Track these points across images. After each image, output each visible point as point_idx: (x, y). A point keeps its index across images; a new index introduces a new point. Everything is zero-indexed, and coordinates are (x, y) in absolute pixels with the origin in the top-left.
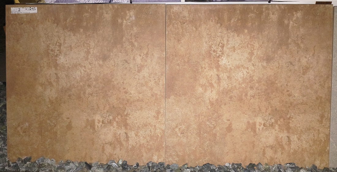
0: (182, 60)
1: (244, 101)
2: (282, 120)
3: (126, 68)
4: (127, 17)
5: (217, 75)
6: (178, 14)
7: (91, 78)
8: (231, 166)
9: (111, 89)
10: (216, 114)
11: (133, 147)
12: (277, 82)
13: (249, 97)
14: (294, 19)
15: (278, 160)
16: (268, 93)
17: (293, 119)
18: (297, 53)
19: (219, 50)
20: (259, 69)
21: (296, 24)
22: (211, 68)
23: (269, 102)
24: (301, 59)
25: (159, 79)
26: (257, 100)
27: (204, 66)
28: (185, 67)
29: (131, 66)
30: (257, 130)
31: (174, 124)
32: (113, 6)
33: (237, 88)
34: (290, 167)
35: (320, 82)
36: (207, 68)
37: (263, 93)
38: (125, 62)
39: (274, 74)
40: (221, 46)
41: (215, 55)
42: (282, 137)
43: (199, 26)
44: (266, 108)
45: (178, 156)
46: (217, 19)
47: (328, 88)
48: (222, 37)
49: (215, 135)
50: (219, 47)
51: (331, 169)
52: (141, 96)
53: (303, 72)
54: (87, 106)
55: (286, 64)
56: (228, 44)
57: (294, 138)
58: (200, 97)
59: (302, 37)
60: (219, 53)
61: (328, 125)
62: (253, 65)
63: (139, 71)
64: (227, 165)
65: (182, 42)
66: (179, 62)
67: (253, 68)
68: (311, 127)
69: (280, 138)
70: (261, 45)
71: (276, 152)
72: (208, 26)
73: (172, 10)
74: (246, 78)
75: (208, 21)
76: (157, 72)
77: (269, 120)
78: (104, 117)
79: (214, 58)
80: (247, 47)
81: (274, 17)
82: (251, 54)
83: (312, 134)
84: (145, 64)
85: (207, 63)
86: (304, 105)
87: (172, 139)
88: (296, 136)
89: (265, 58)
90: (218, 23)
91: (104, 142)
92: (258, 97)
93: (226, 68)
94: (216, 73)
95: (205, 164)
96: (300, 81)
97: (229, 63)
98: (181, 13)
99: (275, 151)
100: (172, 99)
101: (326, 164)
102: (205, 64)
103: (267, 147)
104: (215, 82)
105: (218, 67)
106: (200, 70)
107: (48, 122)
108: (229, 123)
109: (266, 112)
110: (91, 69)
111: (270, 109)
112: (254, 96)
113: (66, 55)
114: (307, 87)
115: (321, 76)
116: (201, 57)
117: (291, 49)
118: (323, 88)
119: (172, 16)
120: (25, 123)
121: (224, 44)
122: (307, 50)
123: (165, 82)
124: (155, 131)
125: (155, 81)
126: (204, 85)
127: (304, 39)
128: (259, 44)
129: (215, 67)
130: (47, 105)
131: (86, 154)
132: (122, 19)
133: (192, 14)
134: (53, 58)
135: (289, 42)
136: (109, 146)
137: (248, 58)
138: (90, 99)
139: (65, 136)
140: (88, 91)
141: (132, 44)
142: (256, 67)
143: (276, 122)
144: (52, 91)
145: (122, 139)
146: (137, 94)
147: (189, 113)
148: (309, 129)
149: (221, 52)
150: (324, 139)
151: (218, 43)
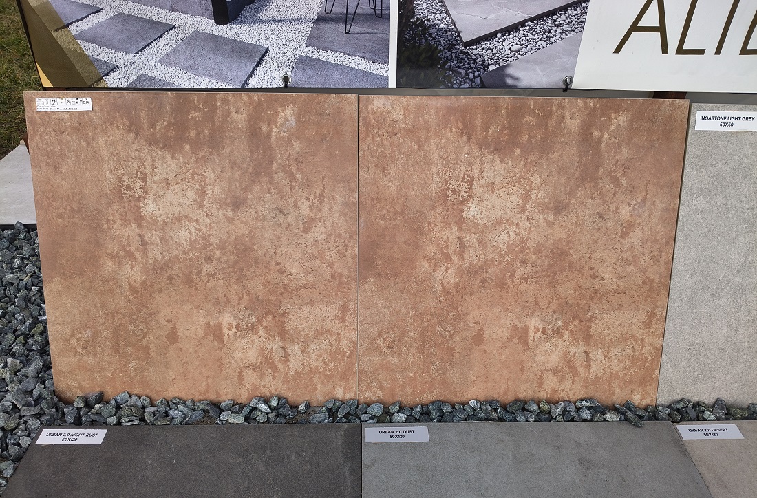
3: (281, 224)
4: (280, 121)
5: (459, 238)
6: (384, 115)
7: (211, 244)
8: (479, 405)
9: (252, 266)
10: (454, 312)
11: (297, 372)
12: (571, 252)
13: (517, 281)
14: (613, 127)
15: (566, 393)
17: (597, 321)
18: (612, 196)
19: (464, 189)
20: (539, 226)
21: (615, 138)
22: (446, 224)
23: (555, 290)
24: (620, 209)
25: (346, 246)
26: (533, 285)
28: (397, 222)
29: (291, 219)
30: (531, 340)
31: (375, 331)
32: (250, 98)
33: (496, 263)
34: (586, 407)
35: (652, 252)
36: (440, 225)
38: (277, 212)
39: (567, 237)
40: (468, 181)
41: (456, 199)
42: (575, 352)
43: (425, 142)
44: (550, 301)
45: (381, 388)
46: (461, 126)
47: (665, 263)
48: (470, 164)
49: (453, 349)
50: (464, 183)
51: (659, 407)
52: (310, 278)
53: (622, 231)
54: (206, 298)
55: (590, 217)
56: (481, 177)
57: (597, 354)
58: (425, 281)
59: (626, 165)
60: (463, 194)
61: (661, 330)
62: (528, 219)
63: (306, 230)
64: (472, 404)
65: (391, 172)
66: (384, 212)
67: (528, 225)
69: (572, 354)
70: (546, 180)
71: (562, 379)
72: (443, 141)
73: (370, 106)
74: (513, 244)
75: (443, 130)
76: (341, 232)
77: (553, 323)
78: (240, 319)
79: (454, 204)
80: (518, 184)
81: (573, 124)
82: (526, 197)
83: (631, 346)
84: (318, 216)
85: (440, 214)
86: (619, 295)
87: (370, 358)
88: (600, 351)
89: (551, 205)
90: (462, 135)
91: (242, 365)
92: (535, 280)
93: (476, 225)
94: (457, 234)
96: (614, 250)
97: (482, 216)
98: (388, 113)
100: (371, 284)
101: (652, 400)
102: (436, 217)
103: (546, 370)
104: (455, 251)
105: (460, 222)
106: (426, 229)
107: (130, 327)
108: (478, 327)
109: (547, 308)
110: (210, 225)
111: (556, 302)
112: (528, 277)
113: (157, 197)
114: (627, 262)
115: (656, 241)
116: (428, 202)
117: (602, 188)
118: (658, 263)
119: (372, 119)
120: (85, 331)
121: (473, 178)
122: (632, 190)
123: (357, 252)
124: (339, 343)
125: (337, 249)
126: (433, 258)
127: (629, 168)
128: (541, 177)
129: (456, 222)
130: (126, 296)
131: (208, 386)
132: (269, 124)
133: (412, 116)
134: (132, 204)
135: (600, 174)
136: (251, 372)
137: (518, 205)
138: (211, 284)
139: (165, 354)
140: (207, 268)
141: (292, 177)
142: (534, 224)
143: (566, 325)
144: (134, 270)
145: (276, 359)
146: (303, 275)
147: (404, 310)
148: (625, 338)
149: (467, 194)
150: (651, 356)
151: (462, 175)
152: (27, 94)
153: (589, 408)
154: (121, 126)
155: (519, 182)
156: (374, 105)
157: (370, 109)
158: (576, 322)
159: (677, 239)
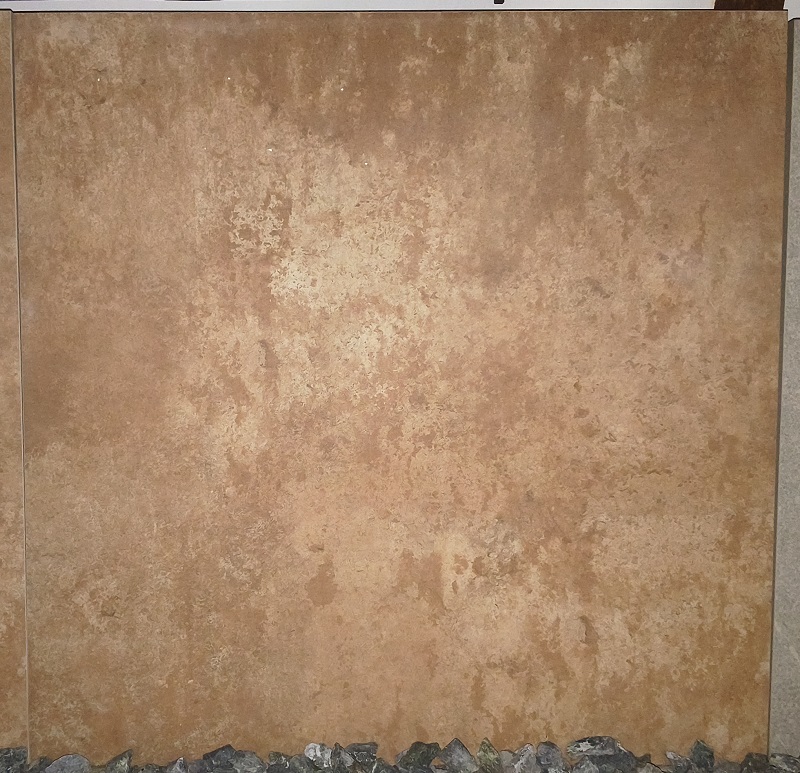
0: (95, 273)
1: (387, 459)
2: (556, 543)
5: (264, 343)
6: (73, 58)
8: (328, 756)
12: (531, 373)
13: (406, 444)
14: (610, 78)
15: (543, 724)
16: (495, 425)
17: (606, 541)
18: (621, 240)
19: (269, 228)
20: (450, 312)
21: (619, 102)
22: (231, 310)
23: (497, 465)
24: (642, 267)
26: (446, 455)
27: (199, 301)
28: (114, 306)
30: (447, 591)
34: (592, 758)
35: (728, 370)
36: (216, 313)
37: (471, 425)
39: (520, 338)
40: (278, 209)
41: (252, 250)
42: (558, 620)
43: (172, 117)
44: (487, 493)
46: (255, 81)
48: (281, 168)
49: (260, 615)
50: (269, 214)
51: (777, 761)
53: (651, 323)
55: (570, 290)
56: (307, 198)
57: (613, 624)
58: (186, 447)
59: (648, 166)
60: (269, 239)
61: (764, 562)
62: (425, 297)
64: (310, 755)
66: (82, 281)
67: (424, 310)
68: (689, 574)
69: (549, 624)
70: (461, 204)
71: (530, 687)
72: (215, 114)
73: (40, 38)
74: (392, 356)
75: (212, 89)
77: (500, 546)
79: (247, 263)
80: (397, 214)
81: (517, 72)
82: (416, 244)
83: (694, 604)
85: (215, 286)
86: (653, 475)
87: (58, 641)
88: (618, 616)
89: (477, 263)
90: (257, 101)
92: (449, 441)
93: (302, 313)
95: (213, 754)
96: (634, 366)
97: (316, 289)
98: (83, 51)
99: (529, 685)
100: (55, 457)
101: (757, 740)
102: (206, 295)
103: (489, 665)
104: (255, 376)
105: (265, 305)
108: (318, 559)
109: (484, 509)
115: (734, 344)
117: (594, 221)
118: (743, 398)
121: (289, 201)
123: (18, 379)
126: (204, 391)
129: (254, 306)
133: (138, 59)
135: (587, 186)
142: (440, 307)
143: (531, 553)
147: (138, 520)
148: (678, 584)
149: (277, 238)
150: (745, 628)
151: (263, 195)
153: (600, 759)
155: (398, 211)
156: (48, 34)
157: (39, 43)
159: (785, 339)
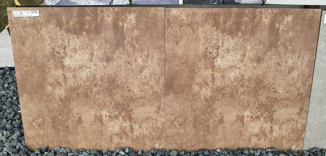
1: (235, 97)
3: (129, 69)
4: (128, 21)
5: (212, 75)
6: (177, 17)
7: (96, 79)
9: (116, 88)
10: (210, 109)
11: (137, 137)
12: (265, 81)
13: (239, 94)
14: (285, 22)
15: (261, 146)
16: (257, 91)
17: (276, 113)
18: (284, 55)
19: (214, 52)
20: (250, 69)
21: (286, 27)
22: (206, 68)
23: (257, 98)
24: (288, 60)
25: (159, 79)
26: (247, 96)
28: (183, 67)
29: (133, 66)
30: (245, 122)
31: (173, 118)
32: (113, 9)
33: (230, 86)
35: (302, 80)
36: (203, 69)
37: (252, 91)
38: (127, 63)
40: (217, 48)
41: (211, 56)
42: (266, 127)
43: (196, 30)
44: (254, 103)
45: (176, 143)
46: (213, 22)
47: (308, 86)
48: (218, 40)
49: (209, 126)
50: (215, 49)
51: (304, 151)
52: (143, 94)
53: (289, 71)
54: (95, 103)
55: (274, 65)
56: (222, 46)
57: (276, 128)
58: (196, 95)
60: (214, 54)
61: (306, 116)
62: (245, 66)
63: (141, 72)
64: (218, 151)
65: (181, 44)
66: (177, 63)
67: (244, 68)
68: (291, 119)
69: (264, 128)
70: (253, 47)
71: (260, 139)
72: (205, 29)
73: (171, 13)
74: (238, 77)
75: (205, 24)
76: (157, 72)
77: (256, 113)
78: (110, 113)
79: (210, 59)
82: (244, 55)
83: (292, 124)
84: (146, 65)
85: (203, 63)
86: (286, 100)
87: (171, 130)
88: (277, 126)
89: (256, 59)
90: (214, 26)
91: (112, 134)
92: (247, 94)
93: (220, 69)
94: (211, 73)
96: (285, 80)
97: (223, 64)
98: (179, 16)
100: (171, 96)
101: (301, 148)
102: (201, 65)
103: (252, 135)
104: (210, 81)
105: (213, 67)
106: (197, 70)
107: (60, 117)
108: (221, 116)
109: (253, 107)
110: (96, 70)
111: (257, 104)
112: (244, 92)
113: (71, 57)
114: (290, 85)
115: (304, 75)
116: (198, 58)
117: (279, 51)
118: (305, 86)
119: (171, 19)
120: (39, 119)
121: (219, 47)
122: (293, 52)
123: (164, 82)
124: (156, 123)
125: (155, 80)
126: (200, 84)
127: (292, 42)
128: (251, 46)
129: (211, 68)
130: (57, 103)
131: (96, 143)
132: (123, 22)
133: (190, 18)
134: (59, 60)
135: (279, 44)
136: (116, 137)
137: (240, 59)
138: (97, 97)
139: (76, 129)
140: (95, 90)
141: (134, 47)
142: (248, 68)
143: (262, 114)
144: (61, 90)
145: (128, 131)
146: (139, 92)
147: (186, 108)
148: (289, 120)
149: (216, 54)
150: (301, 128)
151: (214, 45)
152: (8, 9)
153: (272, 152)
154: (53, 24)
155: (241, 48)
157: (170, 14)
158: (267, 113)
159: (314, 75)
